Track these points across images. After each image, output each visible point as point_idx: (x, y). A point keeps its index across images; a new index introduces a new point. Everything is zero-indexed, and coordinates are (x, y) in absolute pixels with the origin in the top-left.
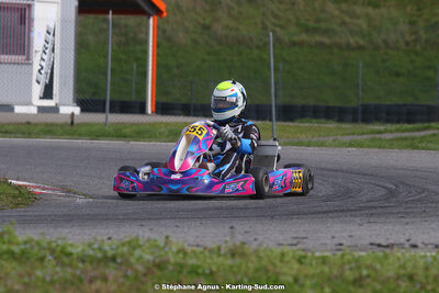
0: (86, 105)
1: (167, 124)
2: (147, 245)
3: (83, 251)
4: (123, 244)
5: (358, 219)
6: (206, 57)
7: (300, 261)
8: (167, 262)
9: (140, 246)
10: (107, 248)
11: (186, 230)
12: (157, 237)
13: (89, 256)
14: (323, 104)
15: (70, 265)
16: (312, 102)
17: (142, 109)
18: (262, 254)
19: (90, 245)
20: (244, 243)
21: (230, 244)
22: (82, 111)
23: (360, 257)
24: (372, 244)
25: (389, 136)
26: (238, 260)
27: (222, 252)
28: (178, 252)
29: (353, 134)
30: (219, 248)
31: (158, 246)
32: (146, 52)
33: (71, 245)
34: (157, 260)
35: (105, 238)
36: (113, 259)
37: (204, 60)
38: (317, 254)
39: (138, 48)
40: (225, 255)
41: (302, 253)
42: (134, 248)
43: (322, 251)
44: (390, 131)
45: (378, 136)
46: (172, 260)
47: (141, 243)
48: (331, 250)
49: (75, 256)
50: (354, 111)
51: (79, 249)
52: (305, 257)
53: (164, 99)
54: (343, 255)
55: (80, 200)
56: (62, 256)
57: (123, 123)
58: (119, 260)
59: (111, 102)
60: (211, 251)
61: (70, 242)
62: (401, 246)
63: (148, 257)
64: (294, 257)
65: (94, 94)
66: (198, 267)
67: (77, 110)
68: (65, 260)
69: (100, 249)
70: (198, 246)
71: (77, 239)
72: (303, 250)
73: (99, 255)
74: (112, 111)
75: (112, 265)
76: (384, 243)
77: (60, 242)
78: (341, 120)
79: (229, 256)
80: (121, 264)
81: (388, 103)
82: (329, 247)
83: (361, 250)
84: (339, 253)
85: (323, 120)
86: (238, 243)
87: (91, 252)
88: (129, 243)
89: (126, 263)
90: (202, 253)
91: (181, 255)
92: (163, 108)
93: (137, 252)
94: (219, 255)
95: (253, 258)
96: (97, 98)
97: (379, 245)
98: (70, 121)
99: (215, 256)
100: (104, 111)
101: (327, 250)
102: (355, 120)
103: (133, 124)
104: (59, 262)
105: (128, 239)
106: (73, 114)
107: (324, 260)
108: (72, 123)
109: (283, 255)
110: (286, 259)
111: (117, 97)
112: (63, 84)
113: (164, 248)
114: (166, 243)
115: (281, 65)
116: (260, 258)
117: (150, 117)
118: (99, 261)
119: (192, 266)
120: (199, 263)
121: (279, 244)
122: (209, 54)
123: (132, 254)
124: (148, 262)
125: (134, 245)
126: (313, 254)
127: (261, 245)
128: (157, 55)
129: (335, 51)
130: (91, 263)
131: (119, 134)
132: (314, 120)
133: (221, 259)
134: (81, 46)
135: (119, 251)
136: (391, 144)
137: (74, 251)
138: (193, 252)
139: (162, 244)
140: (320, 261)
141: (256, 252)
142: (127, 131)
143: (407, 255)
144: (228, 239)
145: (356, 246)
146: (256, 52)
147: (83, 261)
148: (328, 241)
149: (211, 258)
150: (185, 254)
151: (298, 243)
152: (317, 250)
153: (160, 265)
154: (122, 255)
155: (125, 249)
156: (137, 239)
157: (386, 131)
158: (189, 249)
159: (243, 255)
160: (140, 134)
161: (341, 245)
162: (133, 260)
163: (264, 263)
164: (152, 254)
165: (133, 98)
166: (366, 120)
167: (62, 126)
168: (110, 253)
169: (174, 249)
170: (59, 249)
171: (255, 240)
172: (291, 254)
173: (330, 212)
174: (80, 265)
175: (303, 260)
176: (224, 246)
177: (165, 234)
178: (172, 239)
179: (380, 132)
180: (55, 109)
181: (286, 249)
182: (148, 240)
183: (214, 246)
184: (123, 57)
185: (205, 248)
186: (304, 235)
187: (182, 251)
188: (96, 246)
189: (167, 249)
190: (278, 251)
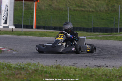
0: (17, 26)
1: (39, 32)
2: (33, 65)
3: (15, 66)
4: (26, 65)
5: (91, 59)
6: (50, 13)
7: (75, 70)
8: (38, 69)
9: (31, 65)
10: (21, 65)
11: (44, 61)
12: (36, 63)
13: (16, 67)
14: (82, 27)
15: (11, 70)
16: (79, 26)
17: (32, 27)
18: (65, 68)
19: (17, 65)
20: (60, 65)
21: (56, 65)
22: (15, 27)
23: (92, 69)
24: (95, 66)
25: (100, 36)
26: (58, 69)
27: (54, 67)
28: (41, 67)
29: (90, 35)
30: (53, 66)
31: (36, 65)
32: (33, 12)
33: (12, 64)
34: (36, 69)
35: (21, 63)
36: (23, 68)
37: (49, 14)
38: (80, 68)
39: (31, 10)
40: (54, 68)
41: (76, 68)
42: (29, 66)
43: (81, 67)
44: (101, 35)
45: (97, 36)
46: (40, 69)
47: (31, 64)
48: (84, 67)
49: (13, 67)
50: (91, 29)
51: (14, 66)
52: (77, 69)
53: (38, 25)
54: (87, 69)
55: (14, 52)
56: (9, 67)
57: (27, 31)
58: (25, 69)
59: (23, 25)
60: (51, 67)
61: (11, 64)
62: (103, 66)
63: (33, 68)
64: (73, 69)
65: (19, 23)
66: (47, 71)
67: (14, 27)
68: (10, 68)
69: (20, 66)
70: (47, 65)
71: (13, 63)
72: (76, 67)
73: (19, 67)
74: (23, 28)
75: (23, 70)
76: (99, 65)
77: (9, 64)
78: (87, 32)
79: (55, 68)
80: (25, 70)
81: (100, 27)
82: (83, 66)
83: (92, 67)
84: (86, 68)
85: (82, 32)
86: (58, 65)
87: (17, 67)
88: (28, 64)
89: (27, 70)
90: (48, 67)
91: (42, 68)
92: (38, 27)
93: (30, 67)
94: (53, 68)
95: (62, 69)
96: (19, 24)
97: (97, 66)
98: (12, 30)
99: (51, 68)
100: (21, 28)
101: (83, 67)
102: (91, 32)
103: (29, 32)
104: (8, 69)
105: (27, 63)
106: (13, 28)
107: (82, 70)
108: (12, 31)
109: (70, 68)
110: (71, 69)
111: (25, 24)
112: (10, 20)
113: (38, 65)
114: (38, 64)
115: (71, 16)
116: (64, 69)
117: (34, 30)
118: (19, 69)
119: (45, 71)
120: (47, 70)
121: (70, 65)
122: (51, 12)
123: (29, 67)
124: (33, 69)
125: (29, 65)
126: (79, 68)
127: (64, 65)
128: (36, 13)
129: (86, 12)
130: (17, 69)
131: (25, 34)
132: (80, 31)
133: (53, 69)
134: (15, 9)
135: (25, 66)
136: (101, 38)
137: (12, 66)
138: (45, 67)
139: (37, 65)
140: (81, 70)
141: (63, 67)
142: (28, 33)
143: (105, 69)
144: (55, 63)
145: (91, 66)
146: (64, 12)
147: (15, 69)
148: (83, 65)
149: (50, 69)
150: (43, 67)
151: (75, 65)
152: (80, 67)
153: (36, 70)
154: (26, 67)
155: (27, 66)
156: (30, 63)
157: (99, 35)
158: (44, 66)
159: (59, 68)
160: (31, 34)
161: (87, 66)
162: (29, 69)
163: (65, 70)
164: (34, 67)
165: (30, 24)
166: (94, 32)
167: (10, 32)
168: (22, 67)
169: (40, 66)
170: (8, 65)
171: (63, 64)
172: (73, 68)
173: (84, 57)
174: (14, 70)
175: (76, 70)
176: (54, 65)
177: (38, 62)
178: (40, 63)
179: (98, 35)
180: (8, 27)
181: (71, 66)
182: (33, 63)
183: (51, 65)
184: (27, 13)
185: (49, 66)
186: (76, 63)
187: (42, 67)
188: (18, 65)
189: (38, 66)
190: (69, 67)
